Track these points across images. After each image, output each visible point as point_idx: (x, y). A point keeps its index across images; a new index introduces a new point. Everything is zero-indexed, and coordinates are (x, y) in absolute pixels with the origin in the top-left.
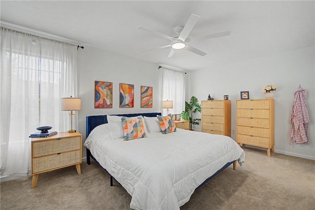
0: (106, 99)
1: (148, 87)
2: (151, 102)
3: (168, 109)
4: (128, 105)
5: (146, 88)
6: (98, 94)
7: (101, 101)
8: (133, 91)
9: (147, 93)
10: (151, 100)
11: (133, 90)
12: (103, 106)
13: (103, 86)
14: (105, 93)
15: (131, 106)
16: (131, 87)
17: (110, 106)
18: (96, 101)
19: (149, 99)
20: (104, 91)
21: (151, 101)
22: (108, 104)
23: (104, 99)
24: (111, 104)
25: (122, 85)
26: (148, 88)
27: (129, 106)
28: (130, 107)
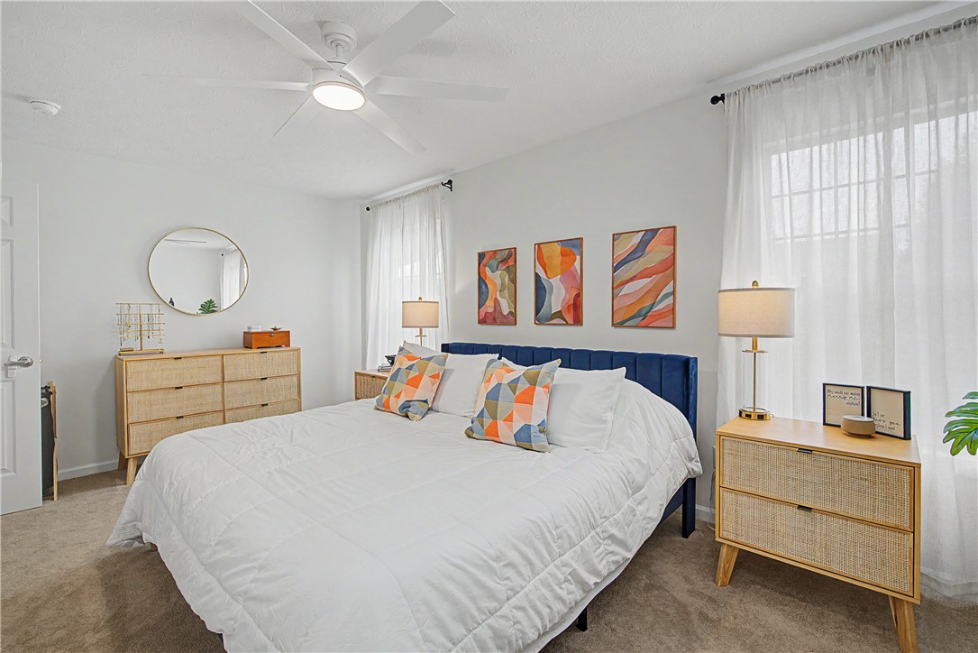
0: (499, 298)
1: (647, 231)
2: (670, 300)
3: (755, 345)
4: (559, 315)
5: (637, 239)
6: (484, 287)
7: (489, 306)
8: (577, 264)
9: (641, 259)
10: (669, 289)
11: (578, 258)
12: (494, 319)
13: (494, 263)
14: (498, 282)
15: (570, 319)
16: (573, 247)
17: (511, 319)
18: (480, 307)
19: (656, 289)
20: (496, 277)
21: (666, 296)
22: (505, 312)
23: (496, 300)
24: (513, 314)
25: (539, 248)
26: (649, 234)
27: (565, 320)
28: (567, 324)
